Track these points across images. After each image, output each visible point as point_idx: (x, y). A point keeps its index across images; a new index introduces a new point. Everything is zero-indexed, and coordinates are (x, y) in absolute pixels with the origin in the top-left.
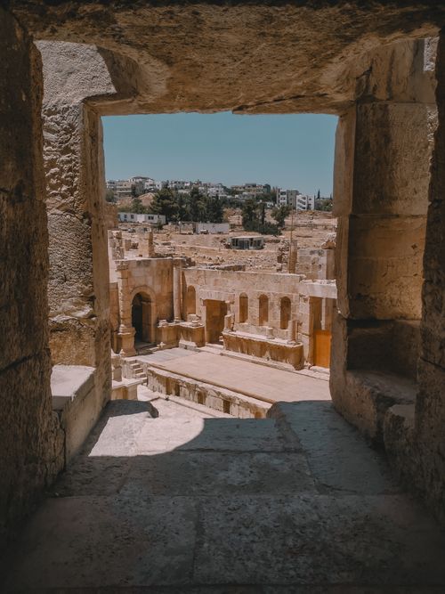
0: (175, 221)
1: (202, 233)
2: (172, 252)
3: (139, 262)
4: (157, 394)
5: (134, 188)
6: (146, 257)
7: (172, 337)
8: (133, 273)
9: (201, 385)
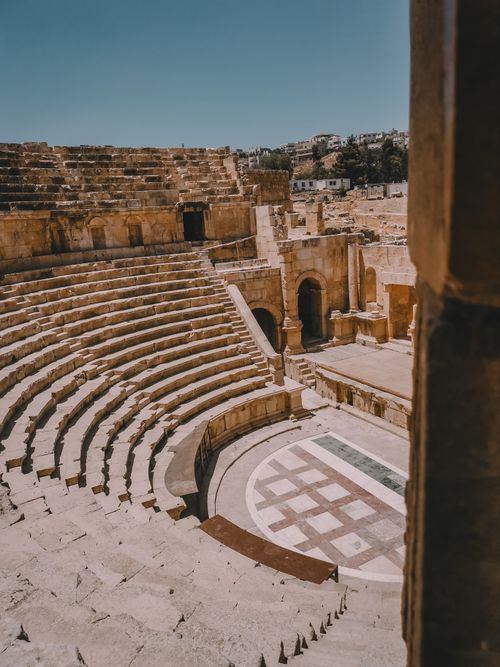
0: (361, 184)
1: (394, 196)
2: (351, 225)
3: (305, 243)
4: (326, 401)
5: (315, 149)
6: (314, 235)
7: (347, 331)
8: (298, 255)
9: (378, 394)
